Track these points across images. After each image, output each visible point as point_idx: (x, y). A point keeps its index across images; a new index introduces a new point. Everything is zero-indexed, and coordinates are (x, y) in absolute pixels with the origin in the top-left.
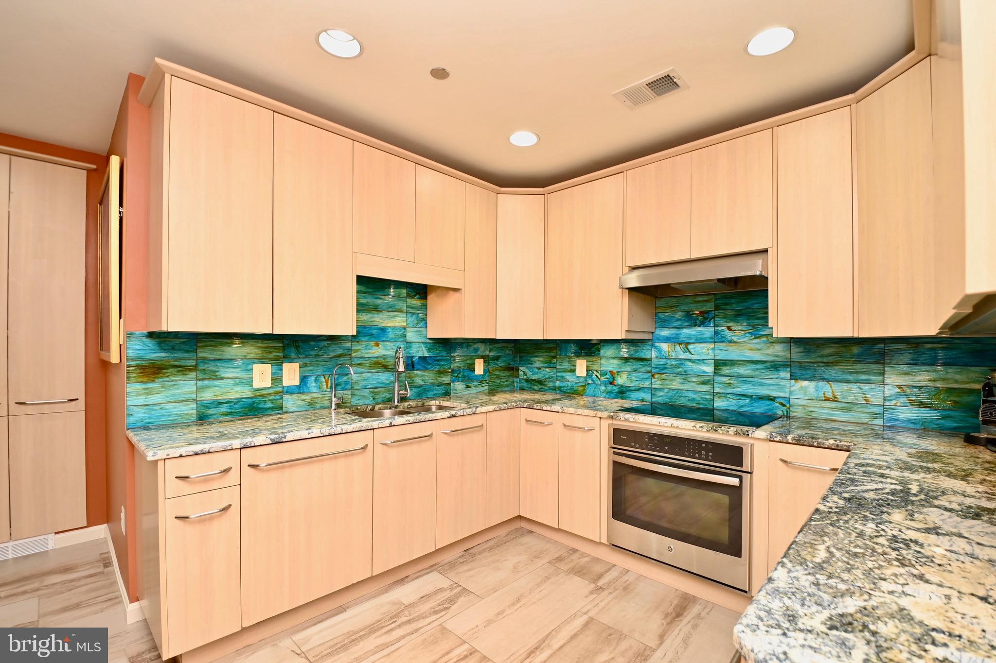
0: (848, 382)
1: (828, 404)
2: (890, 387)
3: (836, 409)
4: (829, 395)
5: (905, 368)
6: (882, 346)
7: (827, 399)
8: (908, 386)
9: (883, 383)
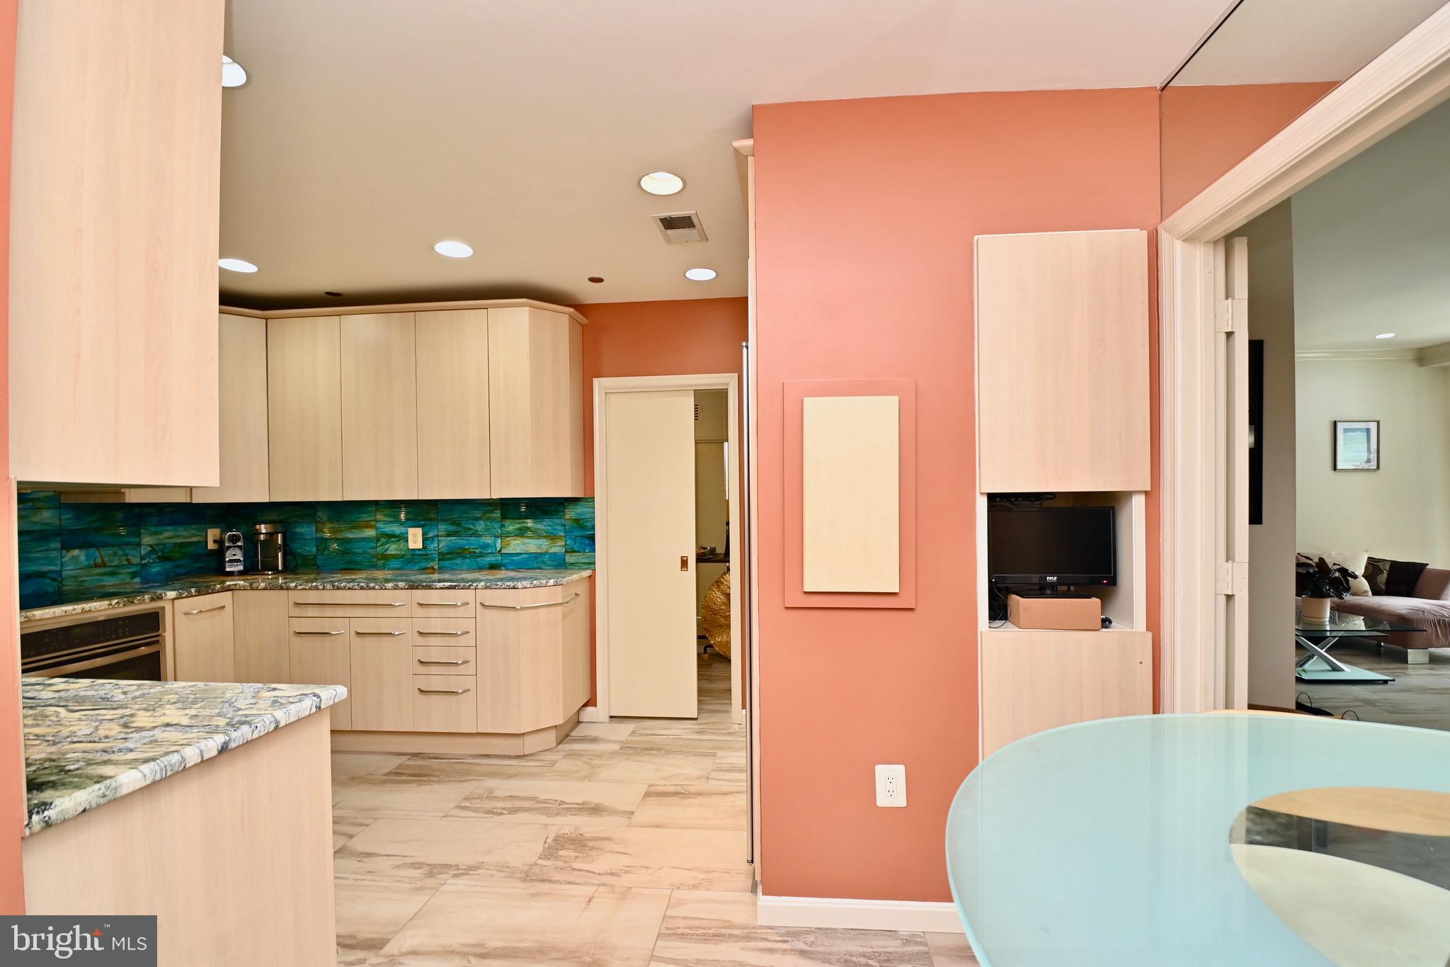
0: (114, 546)
1: (98, 571)
2: (145, 547)
3: (104, 574)
4: (99, 561)
5: (153, 529)
6: (138, 510)
7: (97, 566)
8: (156, 545)
9: (139, 545)
